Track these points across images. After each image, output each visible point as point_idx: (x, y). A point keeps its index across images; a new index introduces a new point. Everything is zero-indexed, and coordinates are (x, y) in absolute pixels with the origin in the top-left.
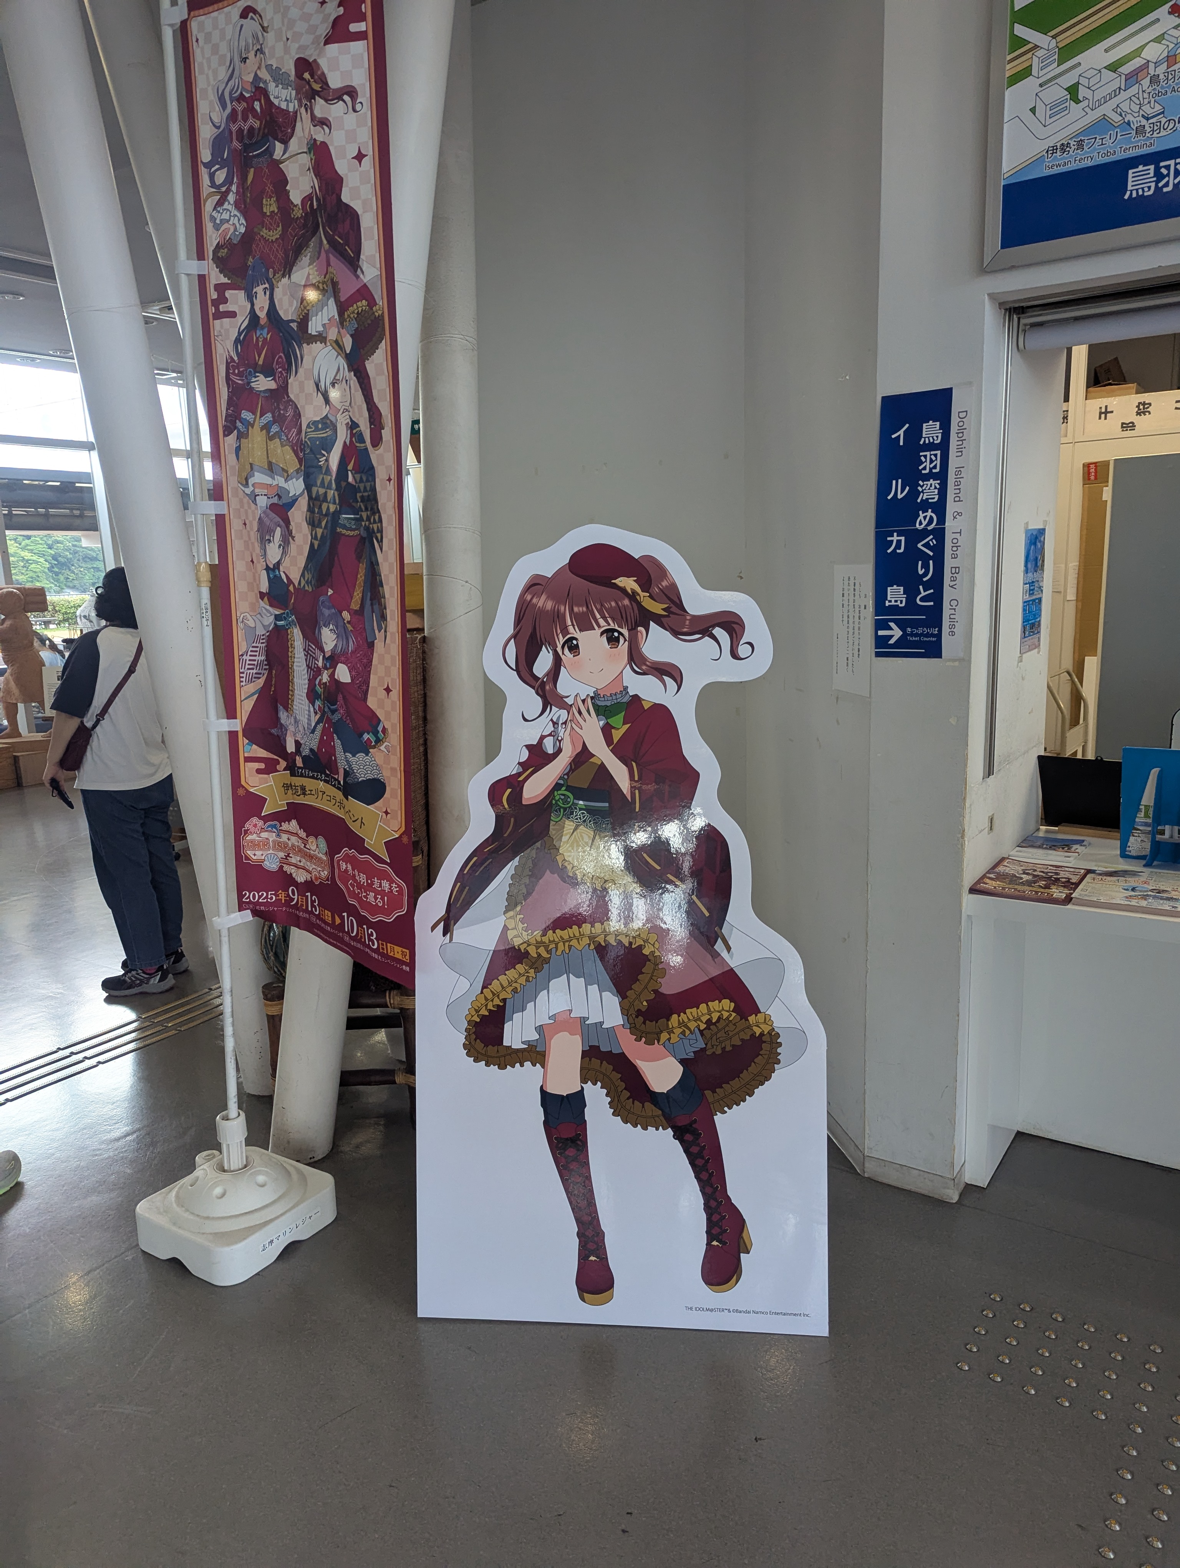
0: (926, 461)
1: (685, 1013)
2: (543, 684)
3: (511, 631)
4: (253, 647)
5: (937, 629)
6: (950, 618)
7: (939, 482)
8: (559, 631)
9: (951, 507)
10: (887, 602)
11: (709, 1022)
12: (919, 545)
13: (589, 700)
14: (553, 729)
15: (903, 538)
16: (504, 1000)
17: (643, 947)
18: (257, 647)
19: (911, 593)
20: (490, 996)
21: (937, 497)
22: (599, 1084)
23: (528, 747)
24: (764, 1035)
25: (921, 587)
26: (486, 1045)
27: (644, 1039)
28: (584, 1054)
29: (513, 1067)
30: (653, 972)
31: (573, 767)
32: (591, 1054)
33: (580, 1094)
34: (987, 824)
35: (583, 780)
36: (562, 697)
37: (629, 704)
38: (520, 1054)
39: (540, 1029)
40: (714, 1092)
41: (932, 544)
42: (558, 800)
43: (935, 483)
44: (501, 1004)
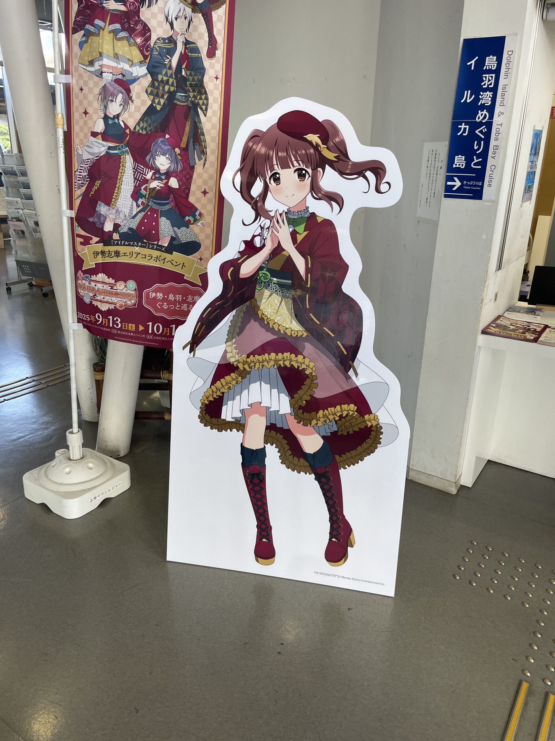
0: (486, 80)
1: (327, 410)
2: (256, 202)
3: (238, 166)
4: (81, 167)
5: (481, 183)
6: (490, 176)
7: (492, 93)
8: (268, 168)
9: (498, 109)
10: (454, 165)
11: (341, 416)
12: (477, 132)
13: (284, 214)
14: (260, 231)
15: (467, 127)
16: (223, 393)
17: (305, 369)
18: (83, 167)
19: (469, 160)
20: (215, 390)
21: (490, 102)
22: (274, 445)
23: (245, 242)
24: (373, 427)
25: (475, 157)
26: (211, 417)
27: (302, 423)
28: (267, 428)
29: (226, 431)
30: (311, 385)
31: (272, 256)
32: (271, 428)
33: (263, 450)
34: (494, 297)
35: (278, 264)
36: (267, 211)
37: (309, 218)
38: (230, 424)
39: (242, 411)
40: (340, 456)
41: (484, 131)
42: (261, 277)
43: (490, 94)
44: (221, 395)
